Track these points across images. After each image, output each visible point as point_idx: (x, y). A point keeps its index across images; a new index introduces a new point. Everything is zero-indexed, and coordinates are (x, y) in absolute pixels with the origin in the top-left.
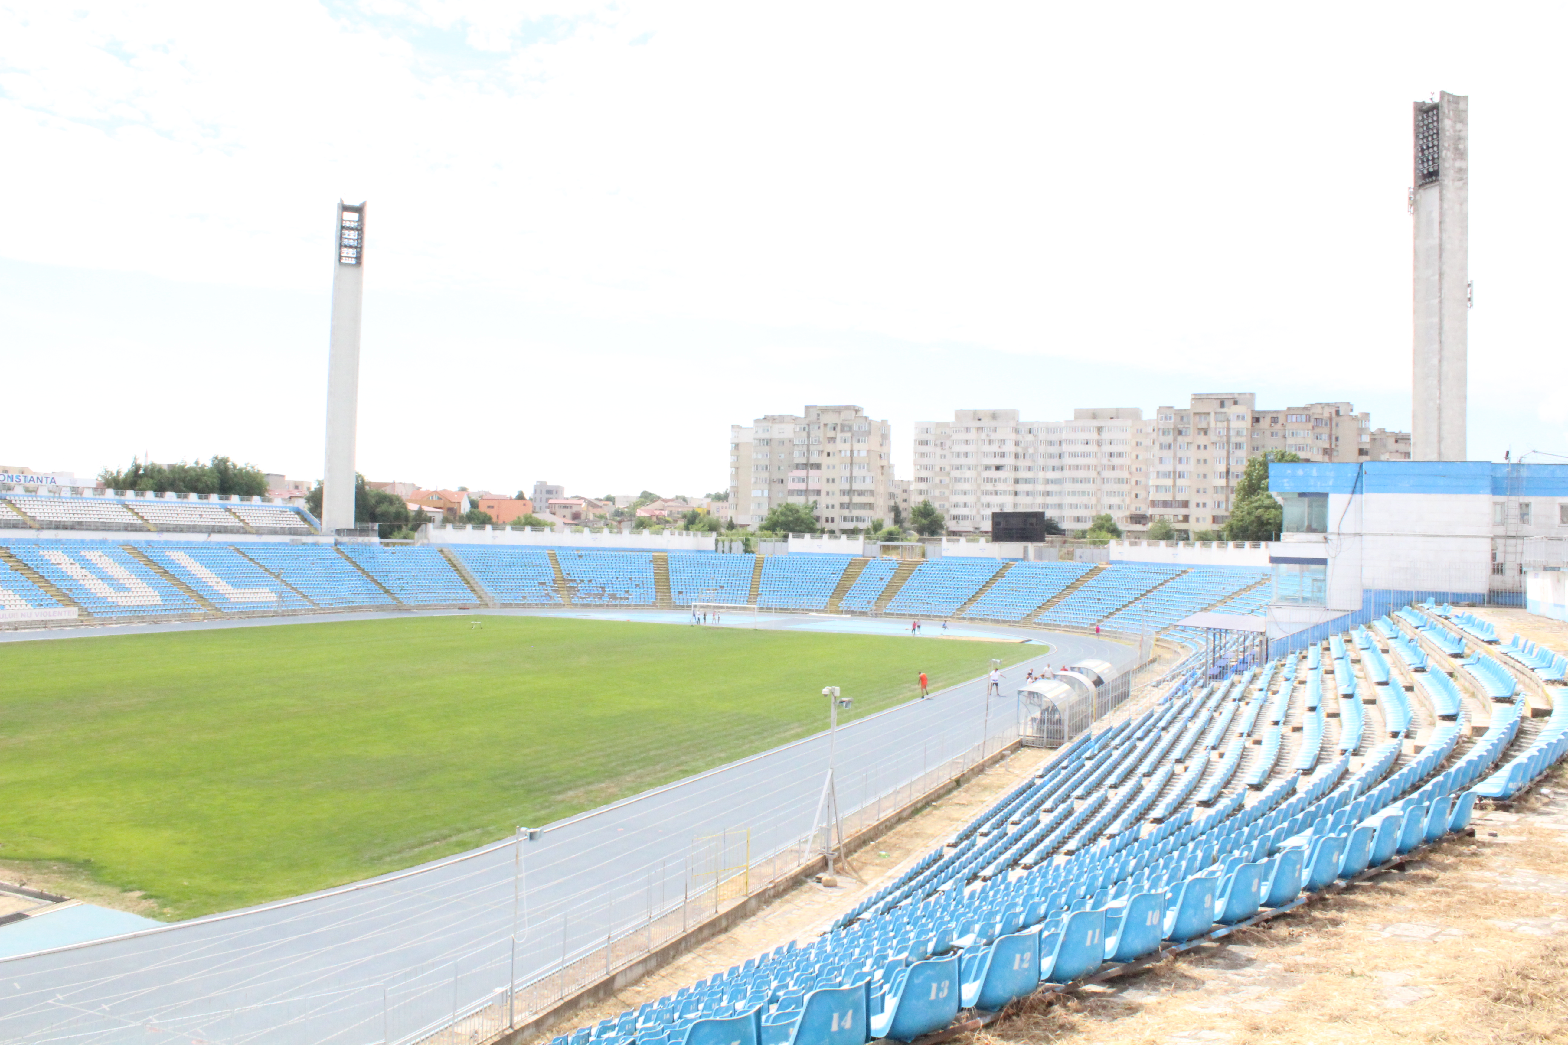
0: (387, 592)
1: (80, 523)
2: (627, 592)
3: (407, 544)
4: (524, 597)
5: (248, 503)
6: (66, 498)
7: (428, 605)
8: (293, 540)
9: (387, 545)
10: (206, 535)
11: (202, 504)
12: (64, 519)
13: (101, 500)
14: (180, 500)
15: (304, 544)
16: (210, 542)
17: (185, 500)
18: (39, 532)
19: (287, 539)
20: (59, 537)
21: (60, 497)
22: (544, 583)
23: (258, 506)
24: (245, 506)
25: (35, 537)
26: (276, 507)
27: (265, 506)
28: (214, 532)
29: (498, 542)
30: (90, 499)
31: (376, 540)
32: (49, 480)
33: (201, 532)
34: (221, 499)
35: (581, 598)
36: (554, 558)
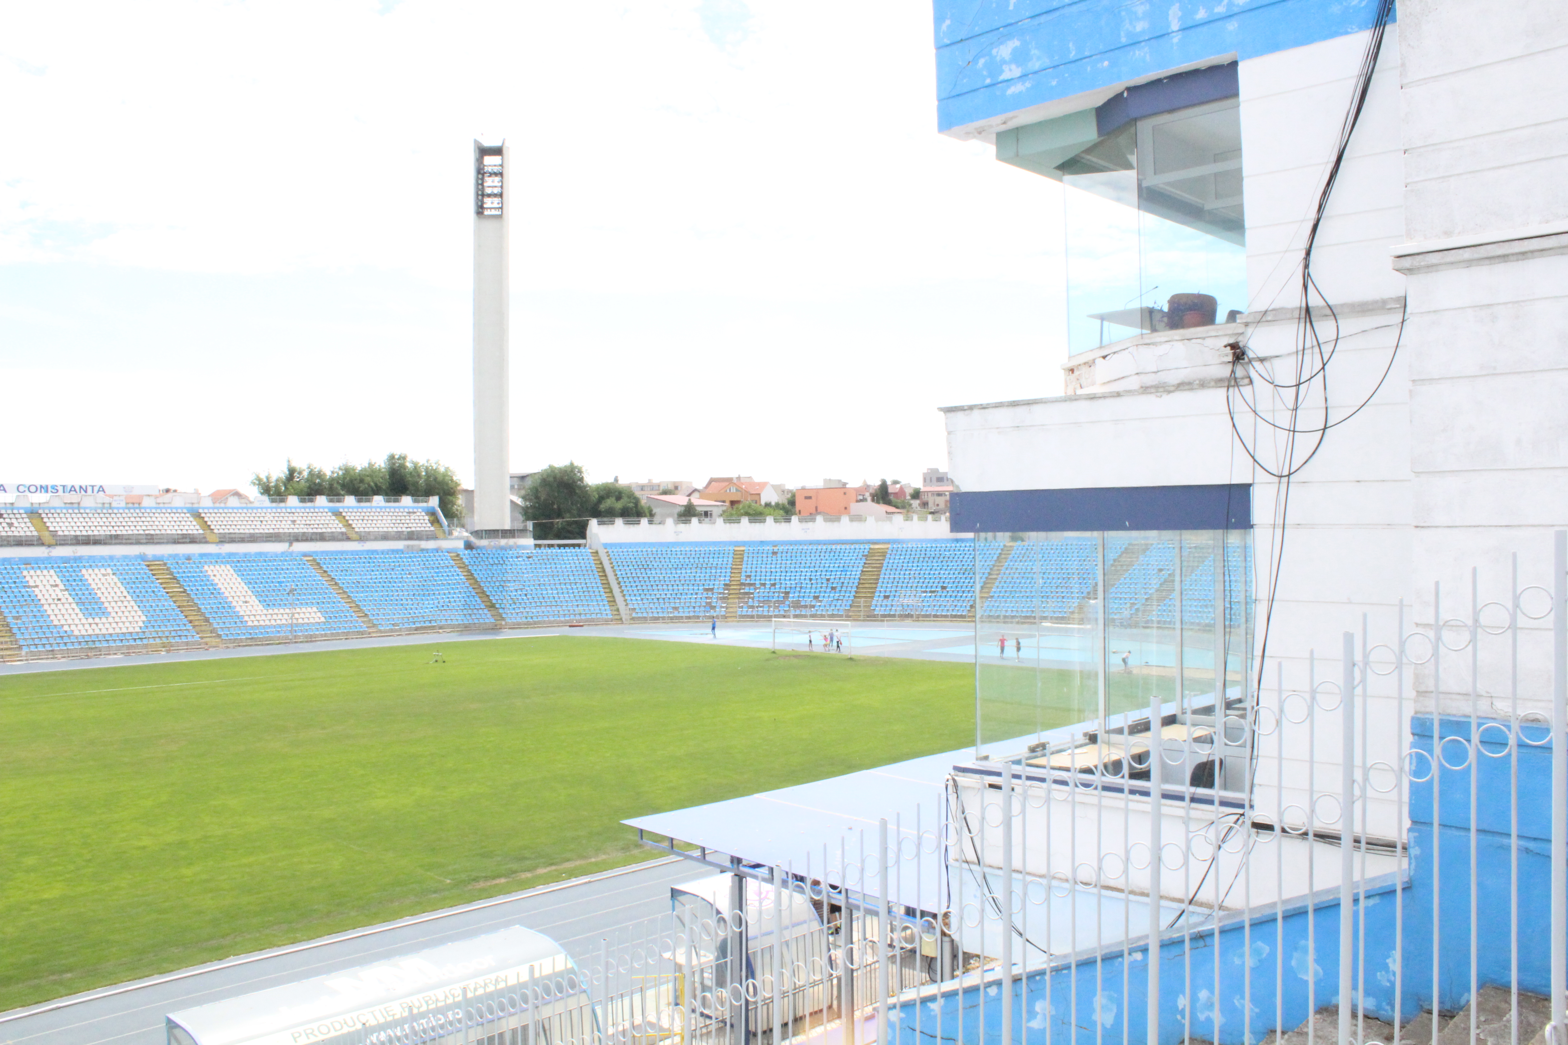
0: (492, 606)
1: (116, 537)
2: (816, 598)
4: (676, 608)
5: (367, 504)
6: (118, 508)
7: (539, 622)
8: (408, 546)
9: (539, 546)
10: (287, 545)
11: (305, 508)
12: (96, 533)
13: (166, 508)
14: (274, 505)
15: (422, 550)
16: (291, 554)
17: (282, 505)
18: (50, 549)
19: (400, 545)
20: (78, 554)
21: (111, 508)
22: (712, 589)
23: (381, 508)
24: (362, 508)
25: (46, 555)
26: (404, 508)
27: (390, 508)
28: (297, 540)
29: (682, 538)
30: (151, 508)
31: (530, 541)
32: (96, 489)
33: (282, 541)
34: (331, 501)
35: (752, 607)
36: (739, 557)
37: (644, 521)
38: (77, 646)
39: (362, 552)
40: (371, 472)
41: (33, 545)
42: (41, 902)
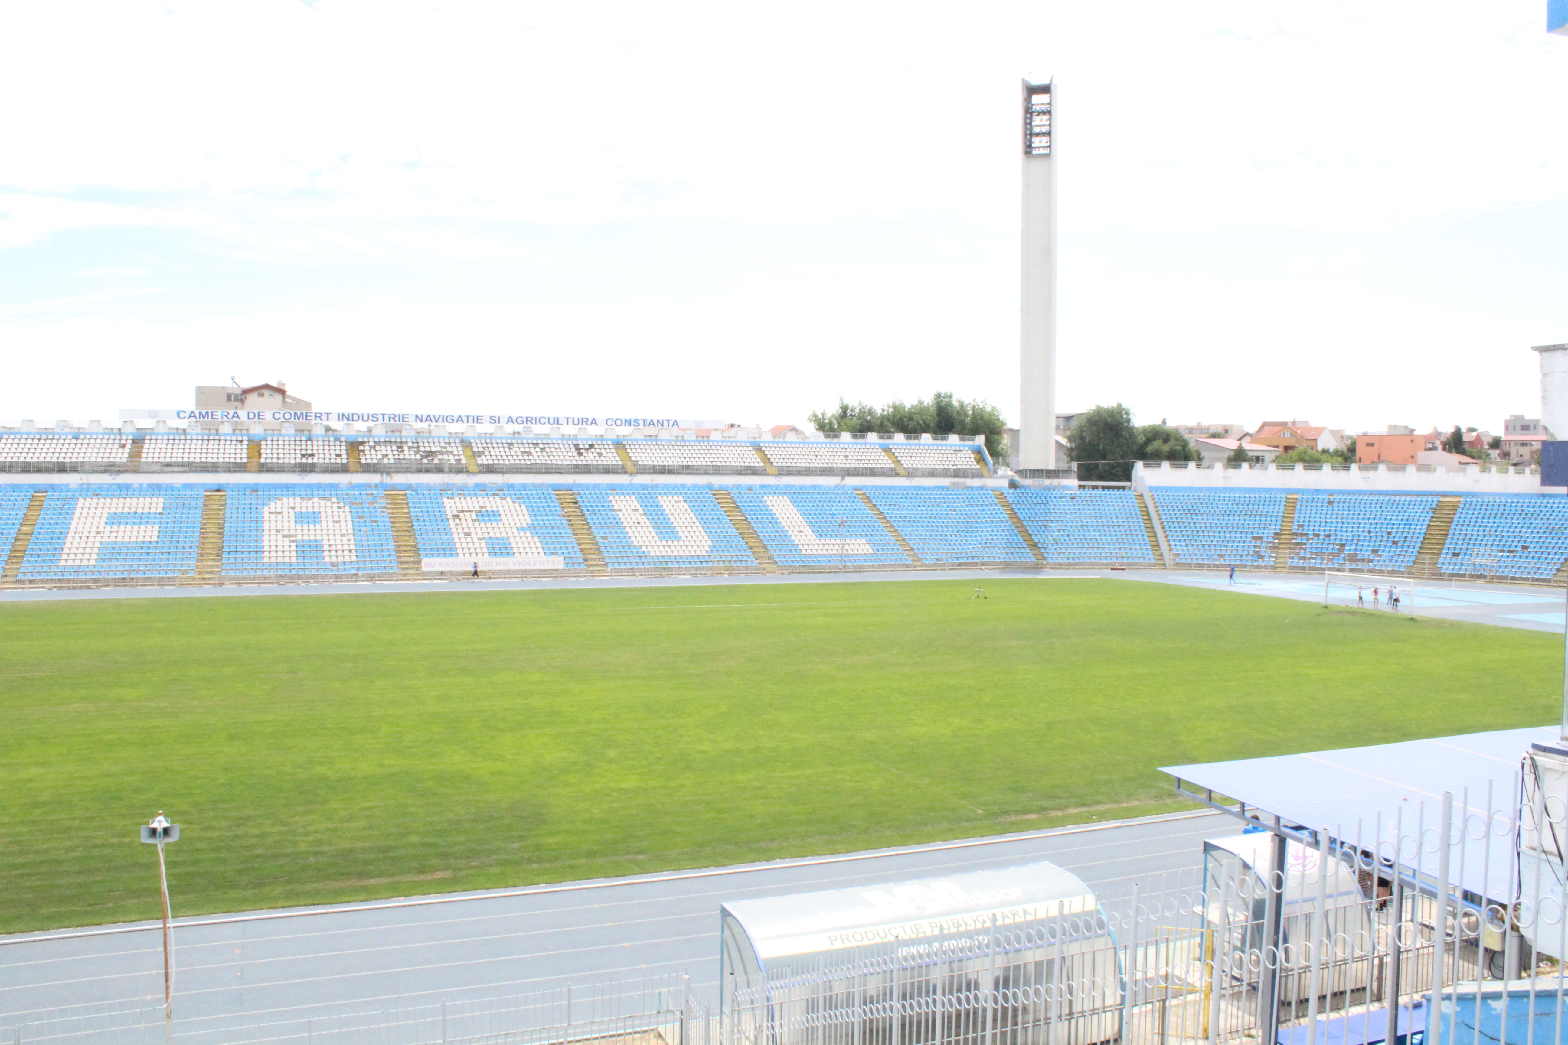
0: (1035, 545)
1: (688, 467)
2: (1375, 551)
3: (1124, 488)
4: (1222, 556)
5: (916, 442)
6: (689, 441)
7: (1081, 564)
8: (954, 484)
9: (1083, 487)
10: (839, 478)
11: (857, 444)
12: (670, 463)
13: (731, 442)
14: (828, 440)
15: (968, 487)
16: (843, 487)
17: (836, 440)
18: (632, 477)
19: (946, 482)
20: (655, 482)
21: (683, 441)
22: (1261, 538)
23: (929, 445)
24: (911, 445)
25: (628, 482)
26: (951, 446)
27: (938, 445)
28: (849, 475)
29: (1231, 484)
30: (718, 442)
31: (1074, 482)
32: (671, 423)
33: (835, 475)
34: (881, 438)
35: (1304, 558)
36: (1291, 505)
37: (1192, 465)
38: (652, 566)
39: (910, 488)
40: (921, 410)
41: (618, 473)
42: (620, 790)
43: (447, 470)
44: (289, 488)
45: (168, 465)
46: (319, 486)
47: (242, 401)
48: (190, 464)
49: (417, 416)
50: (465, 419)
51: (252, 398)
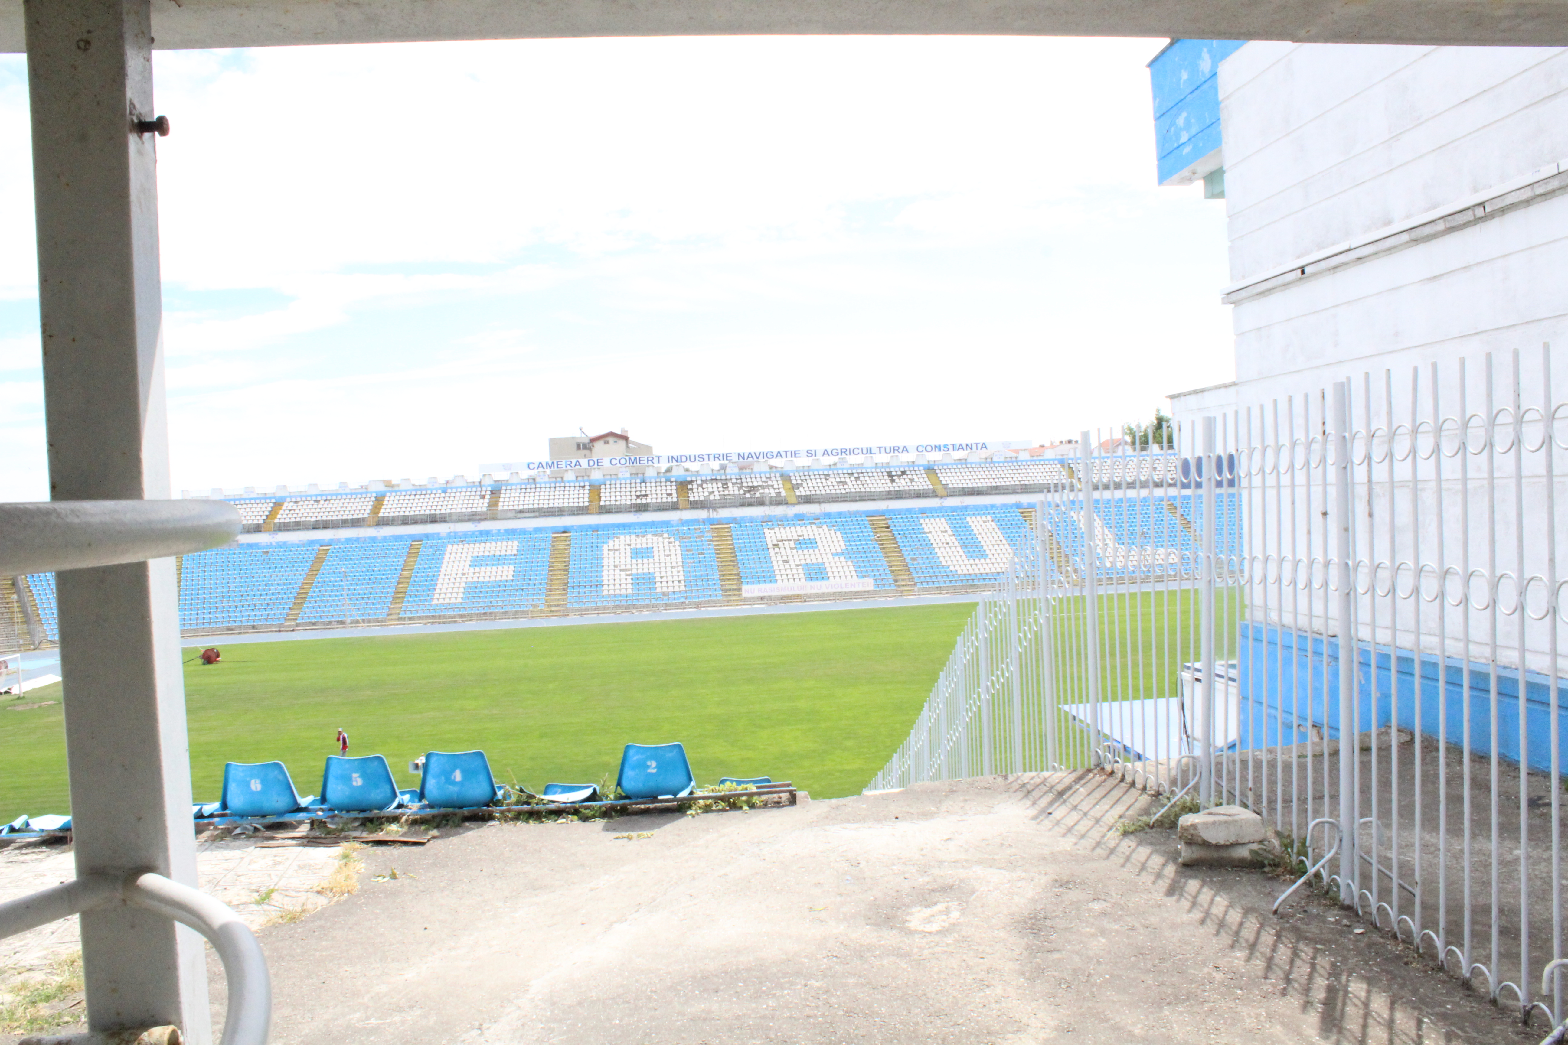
1: (996, 488)
6: (999, 462)
10: (1148, 490)
11: (1166, 455)
12: (979, 485)
13: (1040, 461)
14: (1140, 453)
16: (1152, 499)
17: (1145, 453)
18: (942, 500)
20: (965, 504)
21: (992, 462)
25: (939, 505)
30: (1026, 461)
32: (980, 446)
33: (1143, 487)
38: (959, 584)
41: (928, 497)
43: (768, 502)
44: (625, 527)
45: (521, 511)
46: (653, 524)
47: (590, 449)
48: (539, 510)
49: (739, 455)
50: (783, 454)
51: (599, 446)
